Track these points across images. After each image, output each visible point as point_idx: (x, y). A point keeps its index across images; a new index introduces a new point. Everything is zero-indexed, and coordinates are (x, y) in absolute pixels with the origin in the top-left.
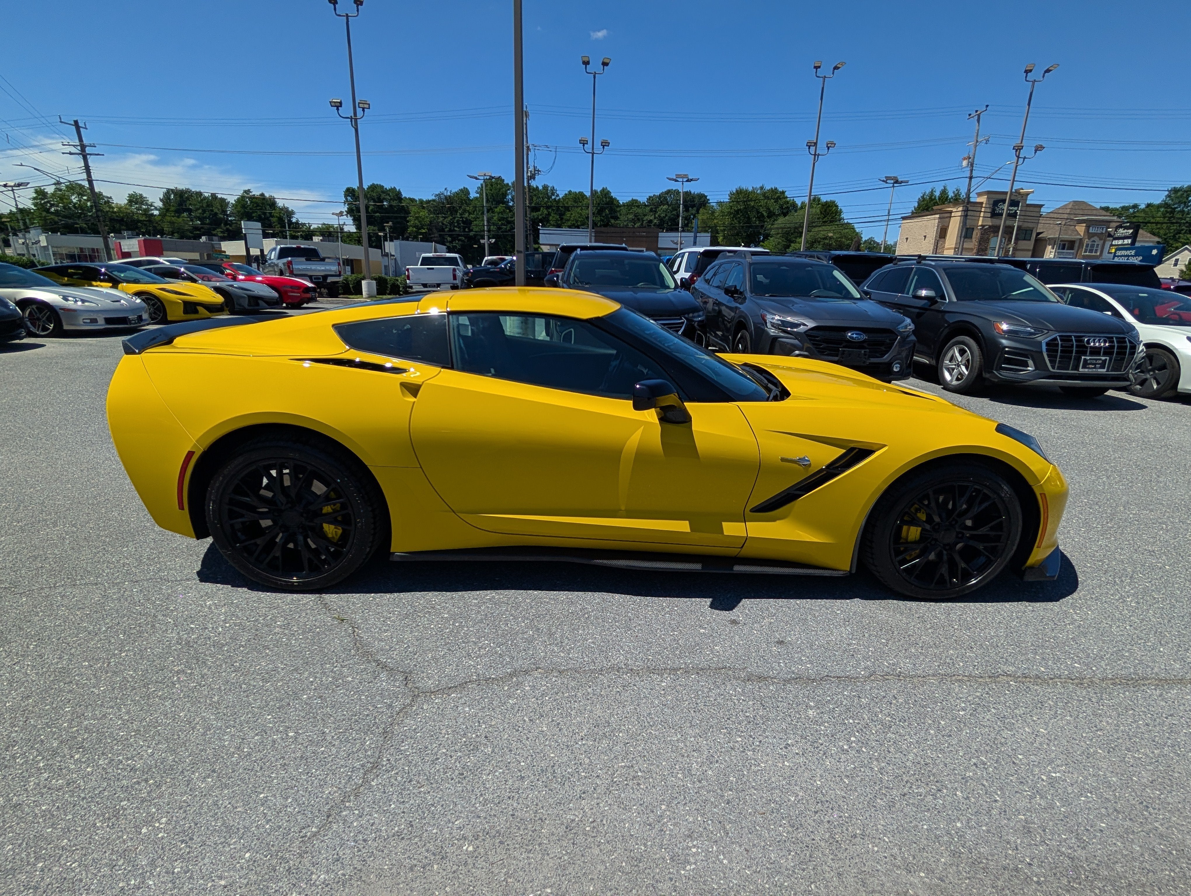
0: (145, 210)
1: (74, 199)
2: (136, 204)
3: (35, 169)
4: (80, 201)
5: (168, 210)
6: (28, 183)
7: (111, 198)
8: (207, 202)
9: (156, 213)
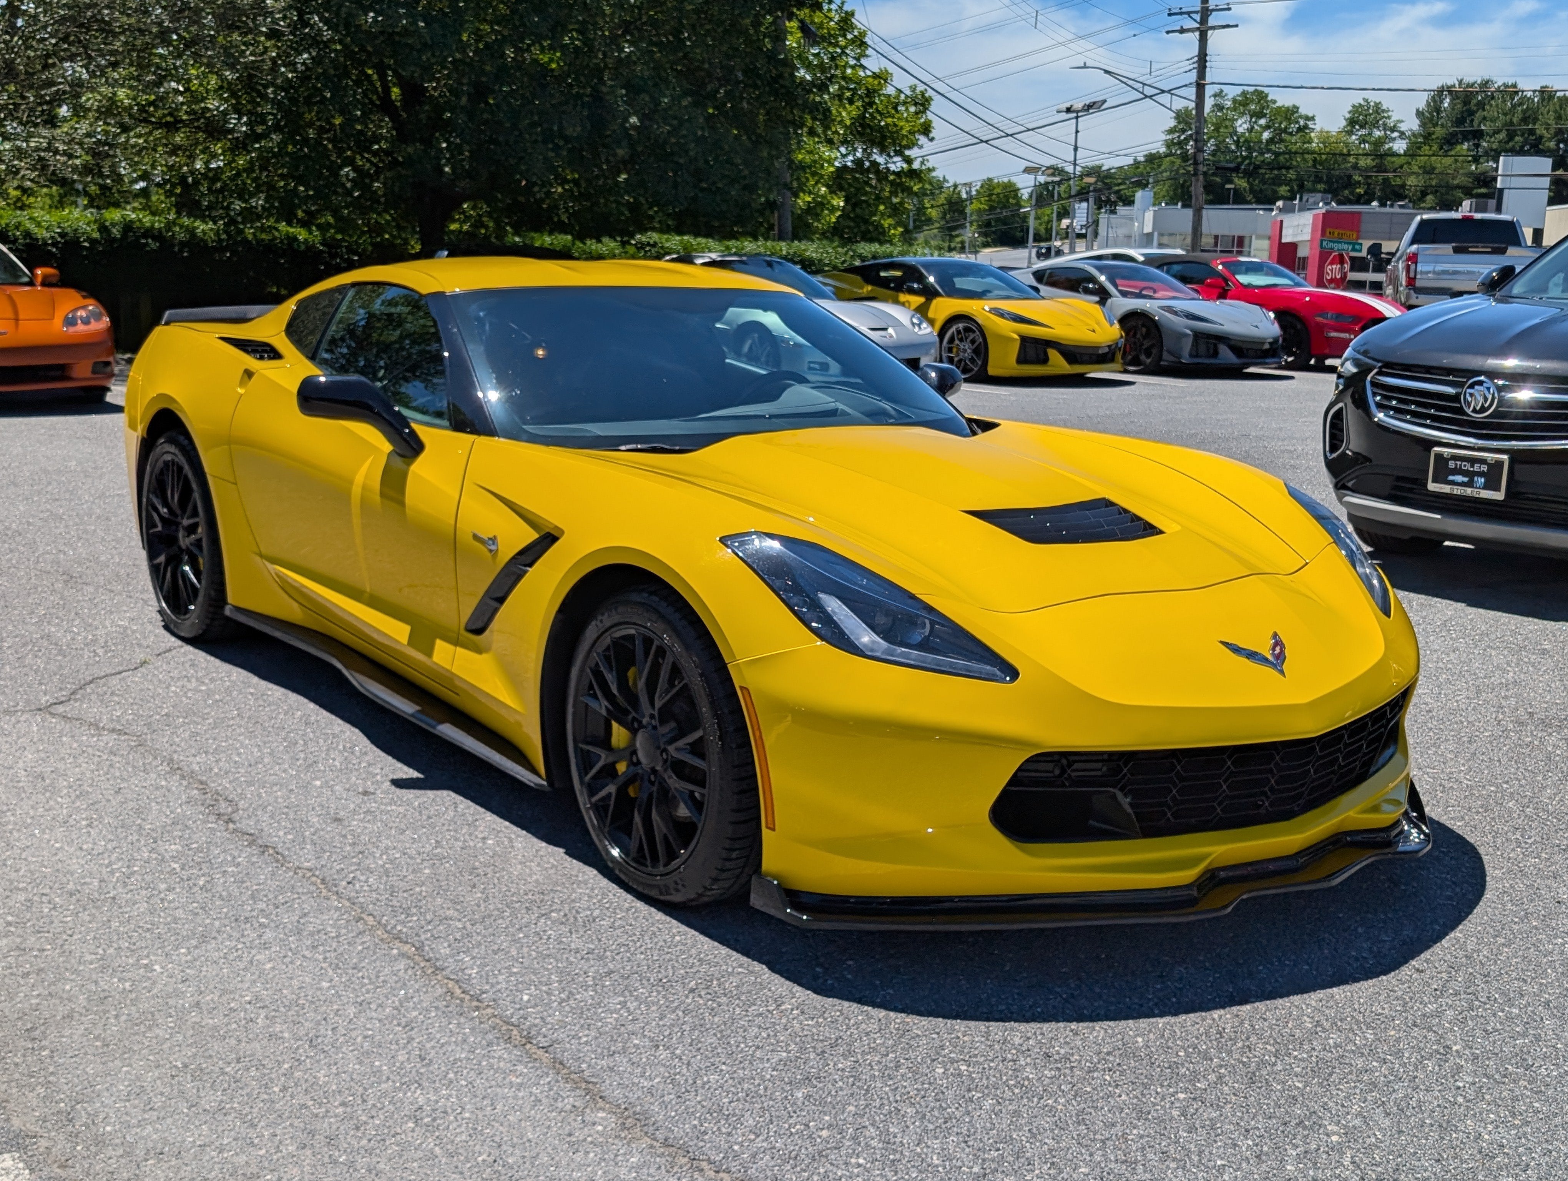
0: (1380, 142)
1: (1242, 125)
2: (1362, 127)
3: (1106, 72)
4: (1251, 130)
5: (1427, 137)
6: (1105, 101)
7: (1312, 118)
8: (1524, 112)
9: (1400, 146)
